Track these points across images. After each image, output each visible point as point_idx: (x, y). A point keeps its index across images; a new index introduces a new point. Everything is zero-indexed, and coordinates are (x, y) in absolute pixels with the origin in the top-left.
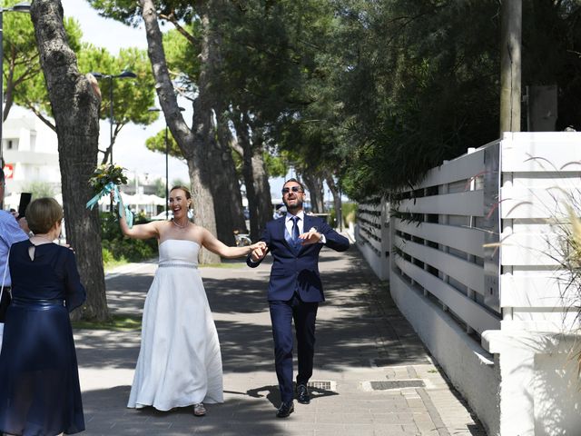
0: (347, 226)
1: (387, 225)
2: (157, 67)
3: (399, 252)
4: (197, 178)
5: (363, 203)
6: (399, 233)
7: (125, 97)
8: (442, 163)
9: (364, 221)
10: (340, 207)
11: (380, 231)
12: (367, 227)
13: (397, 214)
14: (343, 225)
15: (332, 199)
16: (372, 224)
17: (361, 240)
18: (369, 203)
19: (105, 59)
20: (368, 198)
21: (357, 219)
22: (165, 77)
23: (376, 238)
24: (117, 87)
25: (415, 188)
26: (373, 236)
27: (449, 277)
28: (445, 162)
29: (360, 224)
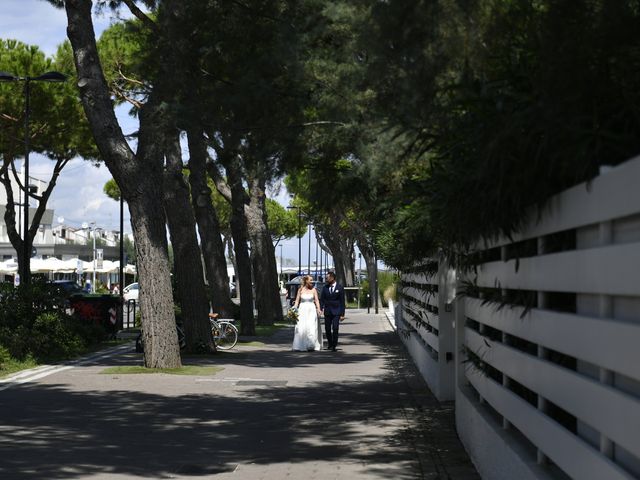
0: (386, 305)
1: (449, 308)
2: (81, 55)
3: (474, 358)
4: (144, 230)
5: (408, 272)
6: (474, 325)
7: (66, 119)
8: (596, 173)
9: (410, 299)
10: (376, 278)
11: (437, 317)
12: (416, 309)
13: (470, 290)
14: (380, 303)
15: (364, 266)
16: (423, 305)
17: (405, 328)
18: (418, 271)
19: (35, 63)
20: (416, 264)
21: (399, 296)
22: (94, 70)
23: (429, 328)
24: (53, 102)
25: (517, 238)
26: (424, 324)
27: (613, 444)
28: (604, 170)
29: (405, 303)
